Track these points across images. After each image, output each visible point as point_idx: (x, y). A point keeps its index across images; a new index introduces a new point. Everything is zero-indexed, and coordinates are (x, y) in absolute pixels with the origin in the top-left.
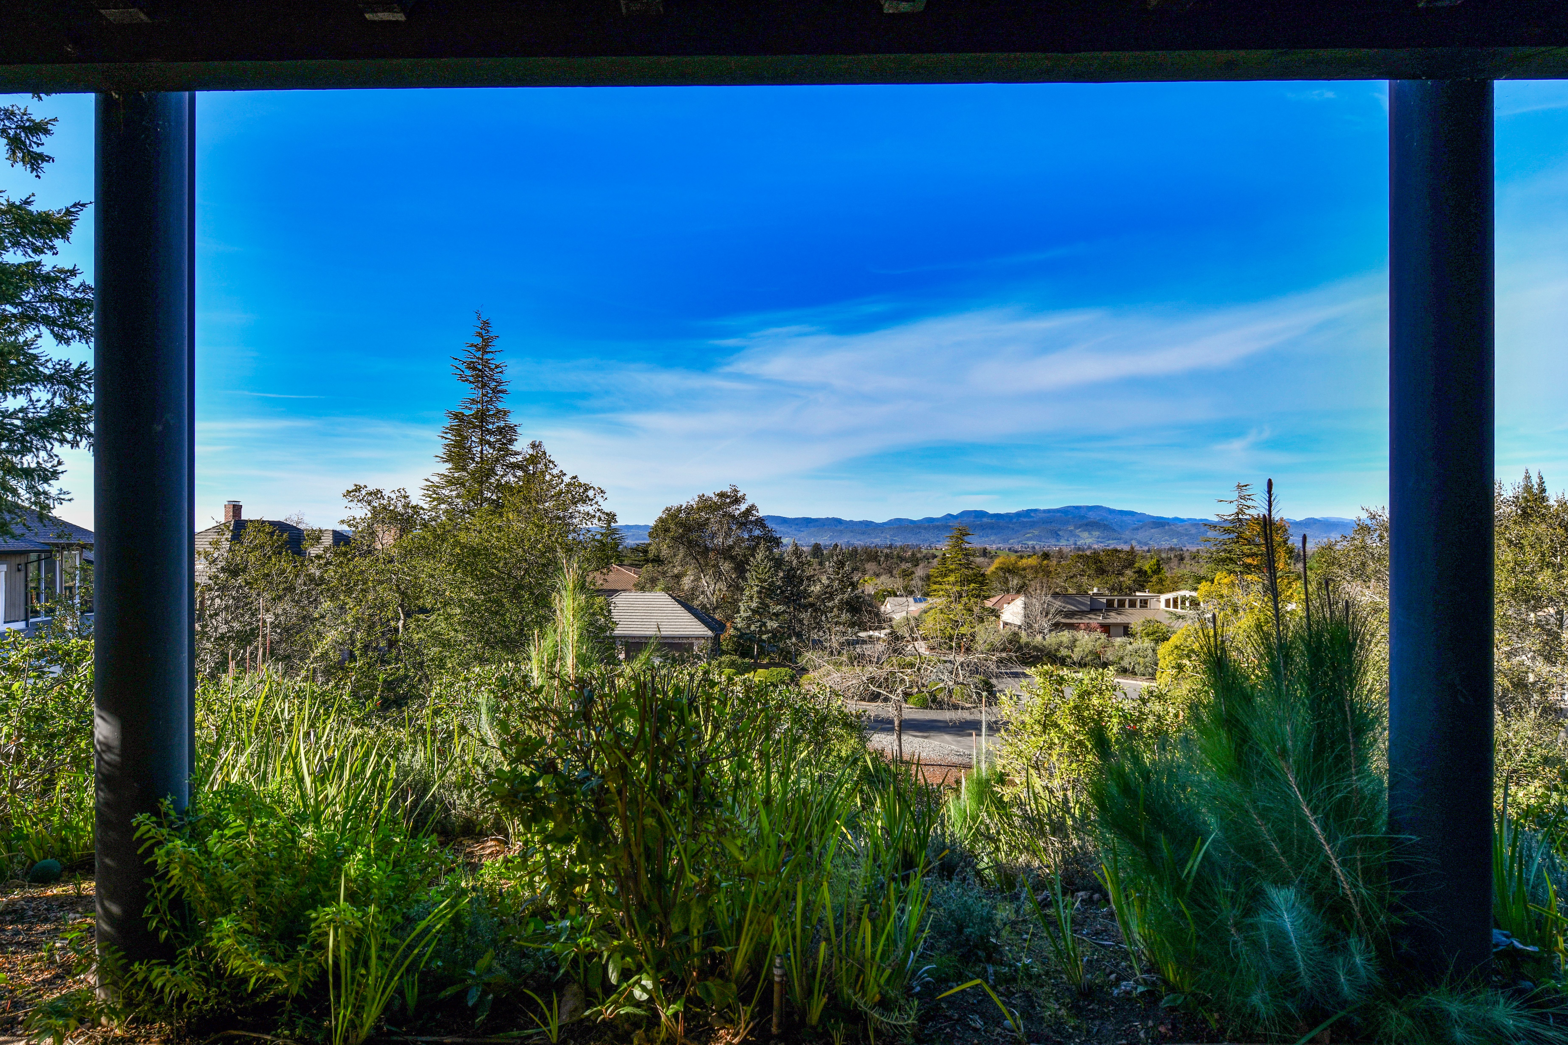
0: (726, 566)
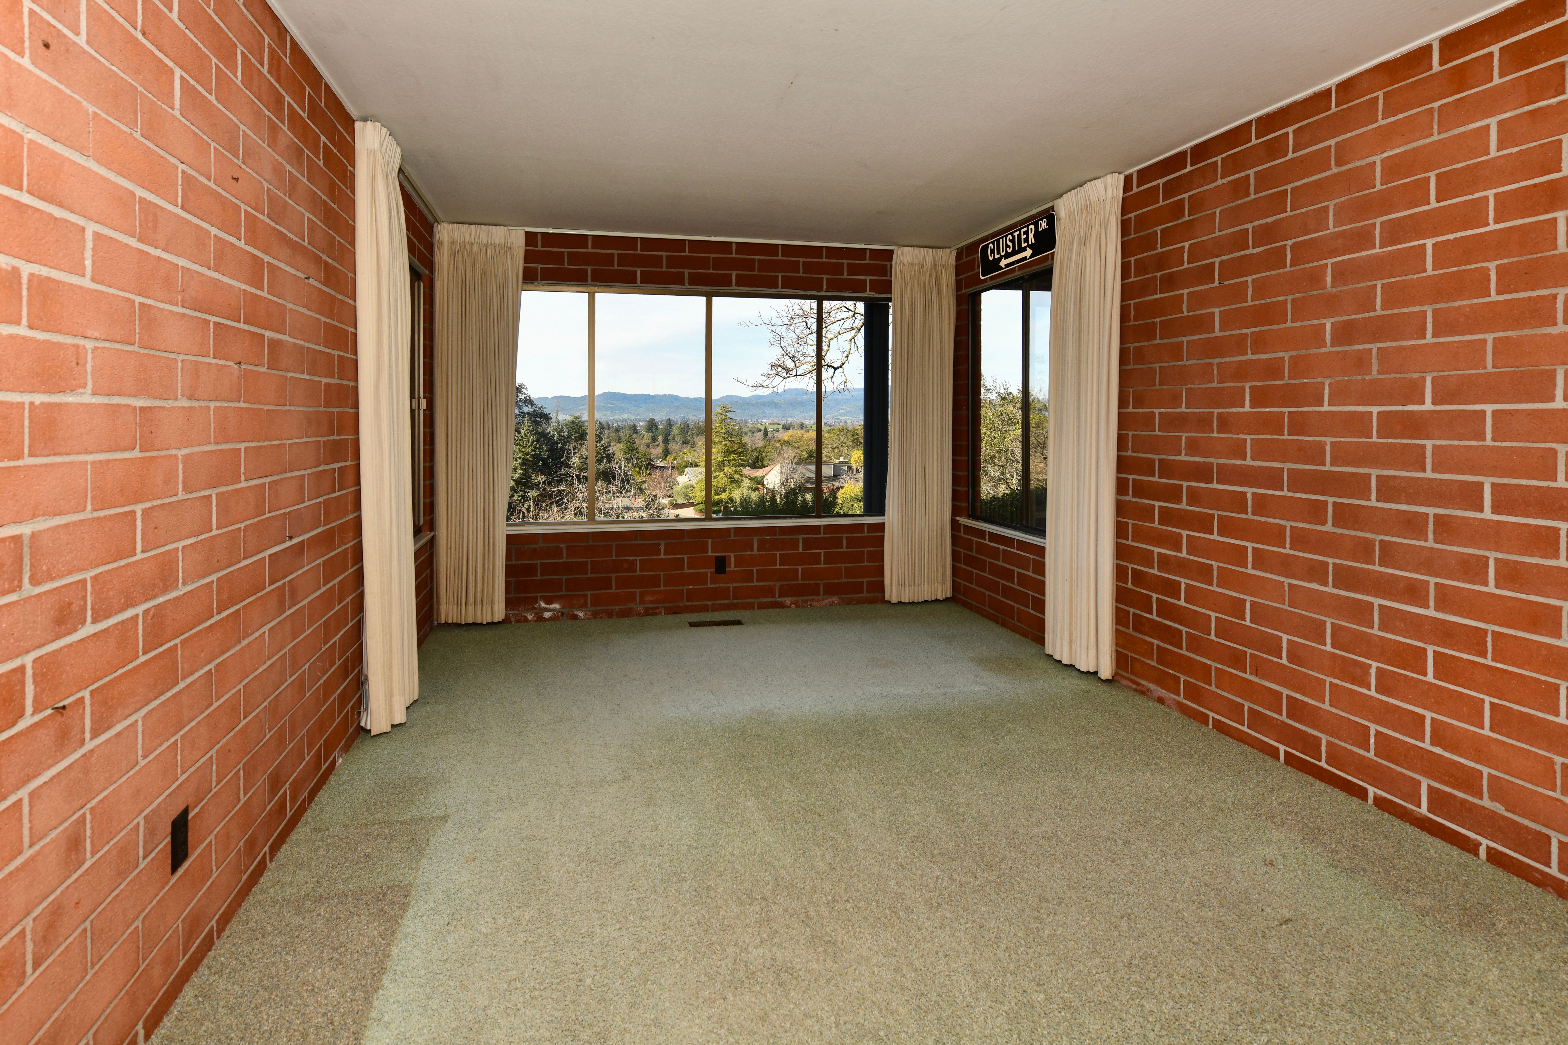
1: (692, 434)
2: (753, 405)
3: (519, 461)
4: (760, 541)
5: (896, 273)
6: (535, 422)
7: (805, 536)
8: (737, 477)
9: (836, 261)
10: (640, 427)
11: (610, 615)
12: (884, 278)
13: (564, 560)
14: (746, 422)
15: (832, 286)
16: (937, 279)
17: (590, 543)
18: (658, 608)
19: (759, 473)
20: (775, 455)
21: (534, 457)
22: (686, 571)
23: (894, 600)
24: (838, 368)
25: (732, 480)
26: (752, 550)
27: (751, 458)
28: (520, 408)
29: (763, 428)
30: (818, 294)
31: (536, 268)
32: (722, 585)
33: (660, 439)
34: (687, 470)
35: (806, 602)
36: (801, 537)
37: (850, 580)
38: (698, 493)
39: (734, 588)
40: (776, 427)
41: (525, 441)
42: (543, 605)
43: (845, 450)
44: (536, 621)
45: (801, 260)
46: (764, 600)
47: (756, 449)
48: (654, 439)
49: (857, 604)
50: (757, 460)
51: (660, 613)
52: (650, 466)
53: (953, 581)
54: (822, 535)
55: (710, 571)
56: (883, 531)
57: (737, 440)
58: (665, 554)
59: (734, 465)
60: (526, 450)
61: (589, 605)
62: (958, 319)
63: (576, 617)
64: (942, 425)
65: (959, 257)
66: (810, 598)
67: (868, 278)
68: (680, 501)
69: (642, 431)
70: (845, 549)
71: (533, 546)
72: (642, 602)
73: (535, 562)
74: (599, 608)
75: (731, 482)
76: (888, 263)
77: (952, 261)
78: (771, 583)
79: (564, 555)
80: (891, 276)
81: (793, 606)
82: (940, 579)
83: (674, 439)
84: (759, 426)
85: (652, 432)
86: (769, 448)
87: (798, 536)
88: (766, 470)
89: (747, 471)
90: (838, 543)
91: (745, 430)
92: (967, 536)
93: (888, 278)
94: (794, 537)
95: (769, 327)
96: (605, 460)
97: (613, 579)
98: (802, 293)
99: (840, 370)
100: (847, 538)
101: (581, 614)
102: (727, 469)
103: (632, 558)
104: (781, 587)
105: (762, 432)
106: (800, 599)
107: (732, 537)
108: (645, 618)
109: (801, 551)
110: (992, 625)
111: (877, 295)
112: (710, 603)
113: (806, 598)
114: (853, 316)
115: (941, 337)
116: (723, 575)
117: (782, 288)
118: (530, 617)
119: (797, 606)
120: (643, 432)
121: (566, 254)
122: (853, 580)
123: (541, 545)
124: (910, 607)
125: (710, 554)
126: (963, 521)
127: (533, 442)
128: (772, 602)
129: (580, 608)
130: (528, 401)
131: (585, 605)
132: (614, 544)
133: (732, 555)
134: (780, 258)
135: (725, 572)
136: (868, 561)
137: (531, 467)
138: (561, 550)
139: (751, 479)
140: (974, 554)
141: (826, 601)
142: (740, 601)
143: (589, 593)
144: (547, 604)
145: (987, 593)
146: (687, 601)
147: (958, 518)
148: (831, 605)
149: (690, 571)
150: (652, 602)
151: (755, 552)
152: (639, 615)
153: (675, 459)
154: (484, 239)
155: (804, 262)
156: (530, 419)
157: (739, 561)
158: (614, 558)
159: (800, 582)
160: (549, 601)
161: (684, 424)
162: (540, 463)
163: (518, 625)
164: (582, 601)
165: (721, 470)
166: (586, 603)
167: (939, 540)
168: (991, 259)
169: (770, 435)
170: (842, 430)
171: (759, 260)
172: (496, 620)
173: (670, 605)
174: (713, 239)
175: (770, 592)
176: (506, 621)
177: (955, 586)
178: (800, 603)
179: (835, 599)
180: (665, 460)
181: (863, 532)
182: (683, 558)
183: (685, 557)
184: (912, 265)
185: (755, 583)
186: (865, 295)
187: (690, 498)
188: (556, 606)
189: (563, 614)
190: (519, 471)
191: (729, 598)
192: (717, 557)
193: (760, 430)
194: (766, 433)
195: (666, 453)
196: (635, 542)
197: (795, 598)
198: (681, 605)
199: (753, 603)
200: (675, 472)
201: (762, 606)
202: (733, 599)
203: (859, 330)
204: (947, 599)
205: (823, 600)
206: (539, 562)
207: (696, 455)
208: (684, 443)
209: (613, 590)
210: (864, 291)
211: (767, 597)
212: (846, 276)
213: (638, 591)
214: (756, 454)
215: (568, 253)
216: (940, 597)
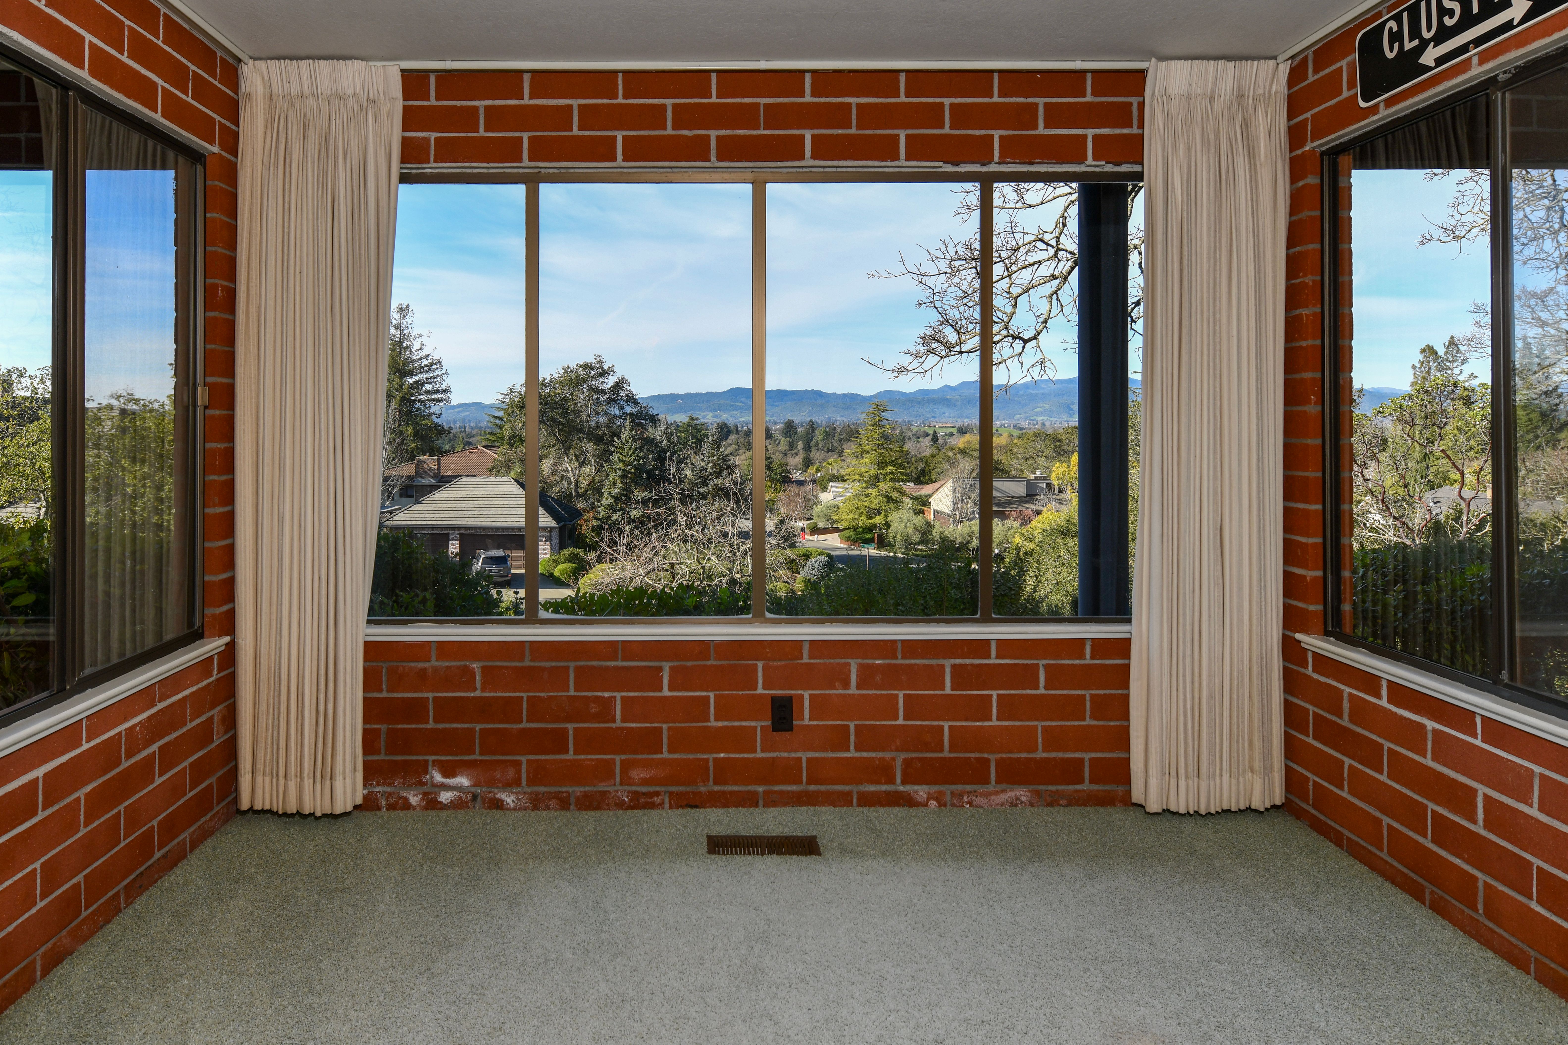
0: (589, 447)
1: (840, 440)
2: (919, 403)
3: (619, 473)
4: (862, 668)
5: (1153, 115)
6: (640, 425)
7: (958, 661)
8: (895, 495)
9: (1021, 100)
10: (776, 430)
11: (564, 804)
12: (1125, 131)
13: (478, 693)
14: (910, 424)
15: (1011, 150)
16: (1246, 125)
17: (527, 663)
18: (657, 794)
19: (926, 490)
20: (946, 466)
21: (636, 468)
22: (713, 723)
23: (1154, 806)
24: (1030, 340)
25: (889, 499)
26: (846, 685)
27: (914, 471)
28: (621, 407)
29: (931, 431)
30: (984, 169)
31: (427, 140)
32: (785, 755)
33: (800, 445)
34: (831, 485)
35: (960, 796)
36: (948, 663)
37: (1053, 755)
38: (845, 516)
39: (809, 760)
40: (949, 430)
41: (627, 448)
42: (438, 778)
43: (1042, 461)
44: (426, 808)
45: (947, 101)
46: (872, 788)
47: (921, 459)
48: (792, 446)
49: (1069, 805)
50: (923, 473)
51: (661, 805)
52: (786, 480)
53: (1288, 770)
54: (993, 661)
55: (760, 725)
56: (1127, 654)
57: (896, 447)
58: (671, 689)
59: (892, 480)
60: (627, 459)
61: (524, 782)
62: (1295, 207)
63: (498, 805)
64: (1260, 434)
65: (1296, 74)
66: (968, 788)
67: (1090, 132)
68: (821, 525)
69: (777, 435)
70: (1042, 691)
71: (420, 665)
72: (626, 780)
73: (425, 695)
74: (542, 789)
75: (888, 502)
76: (1135, 101)
77: (1280, 86)
78: (887, 755)
79: (478, 685)
80: (1141, 125)
81: (933, 804)
82: (1257, 764)
83: (817, 445)
84: (927, 429)
85: (790, 437)
86: (939, 458)
87: (941, 661)
88: (936, 485)
89: (910, 488)
90: (1028, 677)
91: (909, 433)
92: (1323, 679)
93: (1135, 130)
94: (933, 662)
95: (915, 276)
96: (725, 472)
97: (571, 733)
98: (949, 168)
99: (1034, 343)
100: (1046, 667)
101: (509, 799)
102: (882, 485)
103: (606, 695)
104: (907, 763)
105: (930, 437)
106: (947, 789)
107: (806, 660)
108: (630, 813)
109: (948, 690)
110: (1401, 898)
111: (1109, 168)
112: (760, 789)
113: (960, 787)
114: (1056, 255)
115: (1256, 247)
116: (786, 735)
117: (907, 159)
118: (414, 800)
119: (942, 804)
120: (779, 437)
121: (482, 111)
122: (1061, 755)
123: (434, 663)
124: (1189, 826)
125: (760, 690)
126: (1313, 642)
127: (635, 450)
128: (888, 793)
129: (508, 785)
130: (631, 399)
131: (517, 782)
132: (572, 665)
133: (806, 695)
134: (903, 99)
135: (790, 728)
136: (1093, 717)
137: (633, 481)
138: (472, 673)
139: (914, 498)
140: (1345, 722)
141: (1003, 797)
142: (823, 788)
143: (523, 759)
144: (446, 775)
145: (1386, 820)
146: (716, 783)
147: (1298, 636)
148: (1013, 805)
149: (720, 724)
150: (645, 782)
151: (853, 690)
152: (621, 805)
153: (818, 471)
154: (325, 86)
155: (952, 105)
156: (633, 421)
157: (820, 707)
158: (572, 693)
159: (946, 754)
160: (449, 771)
161: (830, 427)
162: (644, 476)
163: (392, 813)
164: (511, 773)
165: (875, 486)
166: (520, 779)
167: (1256, 682)
168: (1390, 55)
169: (940, 441)
170: (1037, 435)
171: (859, 105)
172: (338, 810)
173: (682, 789)
174: (763, 65)
175: (884, 772)
176: (368, 805)
177: (1292, 781)
178: (948, 798)
179: (1022, 793)
180: (805, 471)
181: (1082, 656)
182: (708, 698)
183: (712, 695)
184: (1189, 98)
185: (852, 754)
186: (1082, 168)
187: (834, 522)
188: (463, 781)
189: (475, 797)
190: (619, 485)
191: (800, 782)
192: (774, 699)
193: (927, 435)
194: (935, 439)
195: (807, 463)
196: (613, 664)
197: (935, 788)
198: (703, 789)
199: (849, 794)
200: (817, 488)
201: (867, 801)
202: (808, 783)
203: (1066, 279)
204: (1274, 807)
205: (997, 793)
206: (430, 695)
207: (845, 466)
208: (828, 451)
209: (570, 756)
210: (1082, 159)
211: (878, 782)
212: (1041, 130)
213: (618, 758)
214: (920, 466)
215: (487, 108)
216: (1257, 804)
